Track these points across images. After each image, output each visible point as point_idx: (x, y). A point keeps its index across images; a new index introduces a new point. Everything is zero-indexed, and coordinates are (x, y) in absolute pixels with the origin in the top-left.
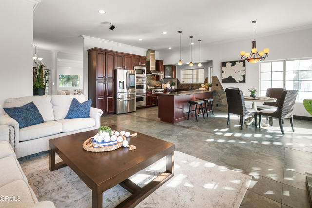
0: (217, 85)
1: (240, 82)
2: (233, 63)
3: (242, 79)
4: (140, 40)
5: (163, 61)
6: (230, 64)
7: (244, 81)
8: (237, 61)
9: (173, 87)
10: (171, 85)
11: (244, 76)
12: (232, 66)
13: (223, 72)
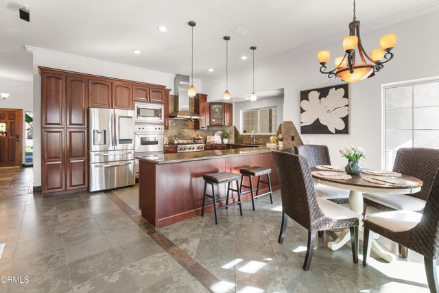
0: (293, 139)
1: (338, 132)
2: (324, 92)
3: (341, 126)
4: (137, 52)
5: (207, 95)
6: (317, 94)
7: (346, 131)
8: (331, 87)
9: (226, 141)
10: (223, 137)
11: (346, 119)
12: (320, 98)
13: (302, 111)
